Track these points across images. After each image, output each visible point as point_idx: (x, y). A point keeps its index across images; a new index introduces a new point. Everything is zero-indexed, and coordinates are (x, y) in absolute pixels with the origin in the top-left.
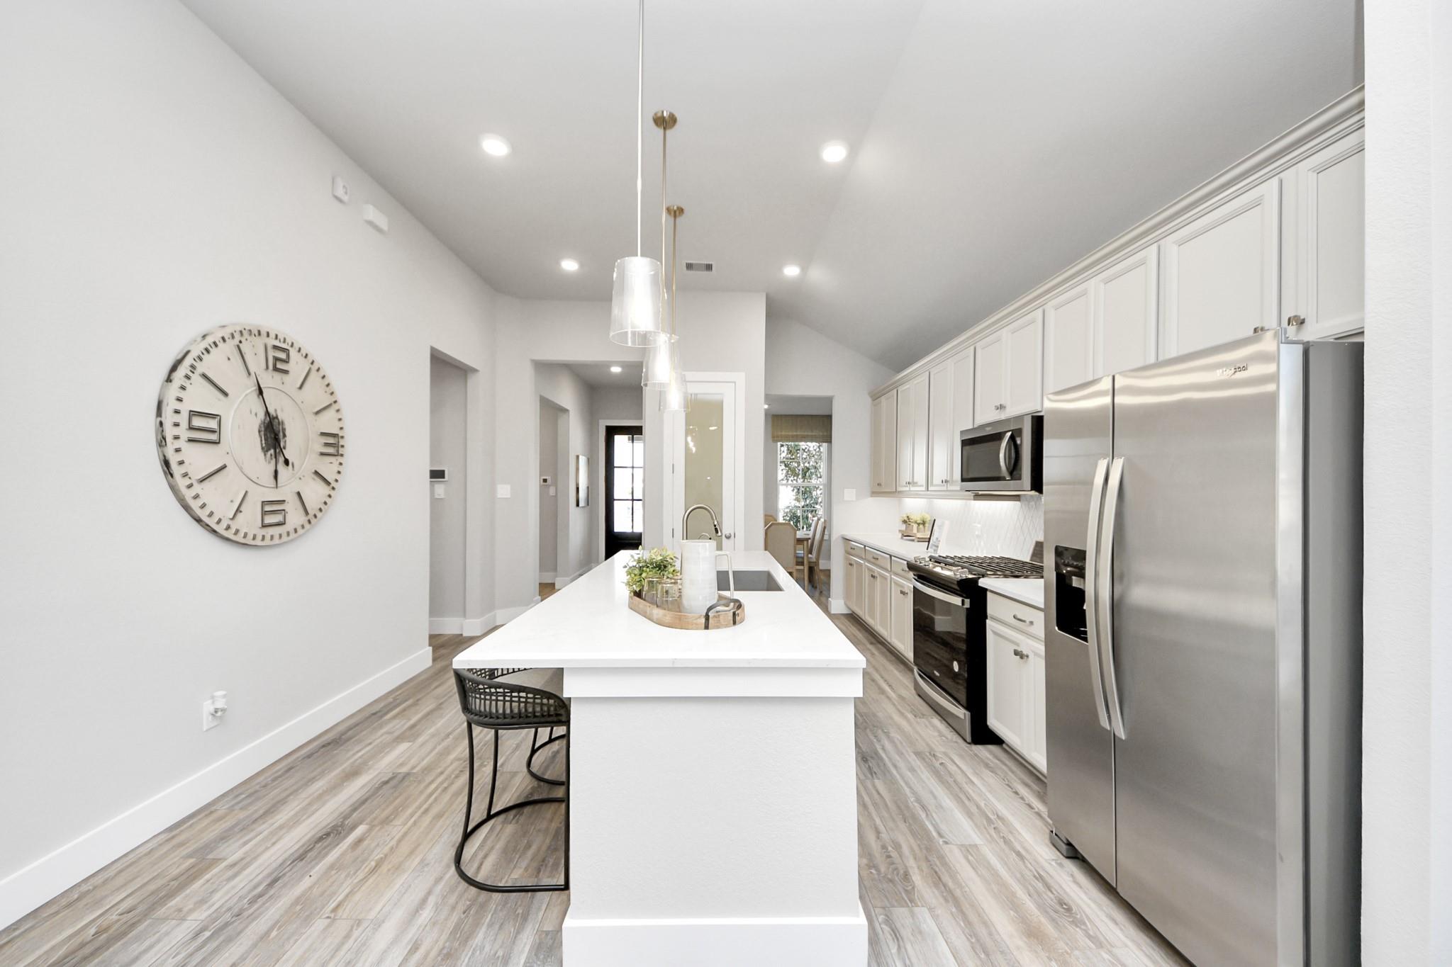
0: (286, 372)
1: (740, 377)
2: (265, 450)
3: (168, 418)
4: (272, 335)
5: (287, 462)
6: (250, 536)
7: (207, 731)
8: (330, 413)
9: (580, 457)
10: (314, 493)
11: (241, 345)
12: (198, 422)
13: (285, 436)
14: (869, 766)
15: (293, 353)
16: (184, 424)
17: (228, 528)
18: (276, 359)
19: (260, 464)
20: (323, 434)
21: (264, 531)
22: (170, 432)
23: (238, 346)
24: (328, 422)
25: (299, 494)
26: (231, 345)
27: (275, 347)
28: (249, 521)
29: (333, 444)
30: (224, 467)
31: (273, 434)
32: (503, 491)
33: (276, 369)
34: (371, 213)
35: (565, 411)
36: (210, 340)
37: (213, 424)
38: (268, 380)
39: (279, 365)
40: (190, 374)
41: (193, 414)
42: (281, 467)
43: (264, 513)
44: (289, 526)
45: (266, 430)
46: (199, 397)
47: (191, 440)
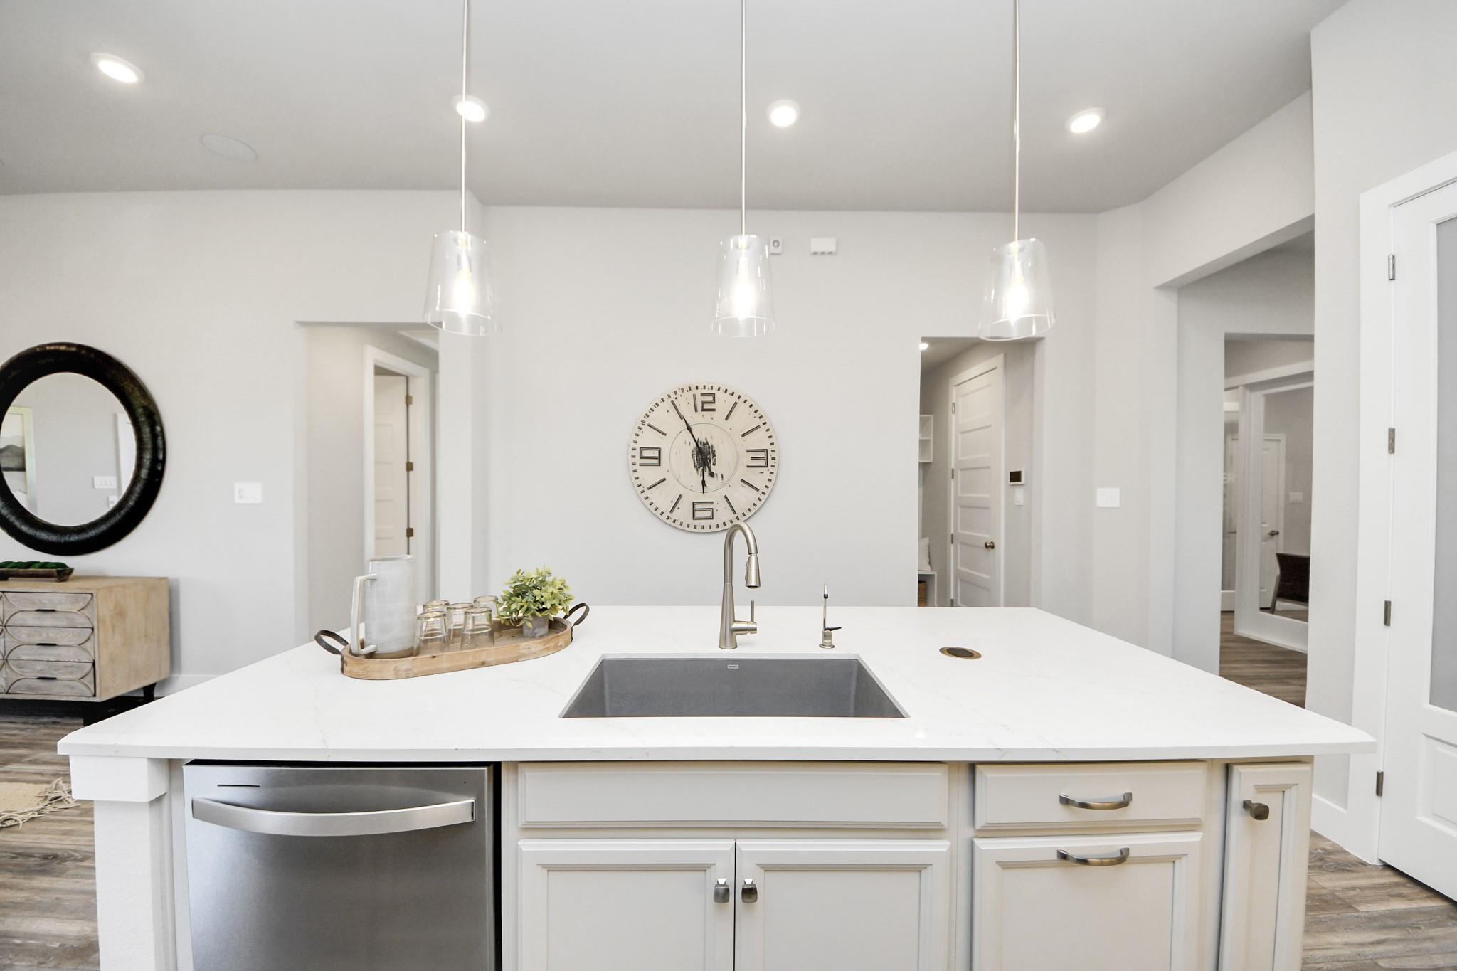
0: (714, 410)
2: (697, 467)
4: (701, 387)
5: (712, 475)
6: (685, 525)
8: (762, 431)
10: (742, 496)
11: (675, 401)
12: (645, 454)
13: (714, 456)
15: (720, 395)
16: (638, 456)
17: (668, 518)
18: (703, 403)
19: (694, 477)
20: (748, 451)
21: (697, 522)
23: (672, 402)
24: (759, 440)
25: (726, 497)
26: (668, 402)
27: (702, 395)
28: (684, 512)
29: (762, 458)
30: (664, 480)
31: (704, 456)
33: (703, 410)
36: (654, 403)
37: (656, 454)
38: (695, 418)
39: (706, 406)
40: (642, 426)
41: (641, 449)
42: (708, 477)
43: (694, 510)
44: (717, 520)
45: (697, 453)
46: (649, 439)
47: (642, 465)
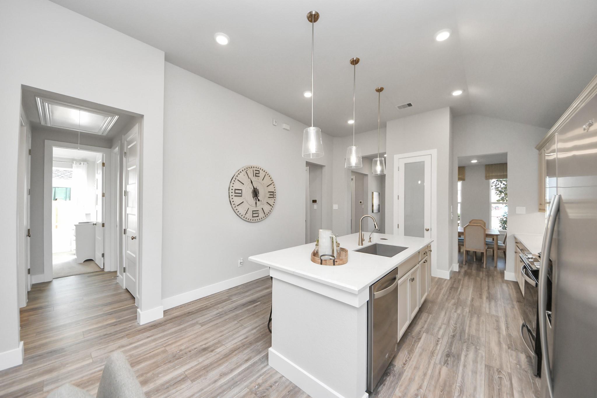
0: (259, 176)
1: (434, 152)
2: (254, 197)
3: (231, 191)
4: (255, 167)
5: (259, 200)
6: (250, 220)
7: (239, 267)
8: (272, 186)
9: (374, 193)
10: (267, 208)
11: (247, 171)
12: (237, 191)
13: (259, 193)
14: (447, 359)
15: (261, 171)
16: (234, 192)
17: (244, 217)
18: (256, 173)
19: (252, 201)
20: (269, 192)
21: (253, 218)
22: (231, 194)
23: (246, 172)
24: (271, 189)
25: (262, 208)
26: (244, 172)
27: (256, 170)
28: (249, 215)
29: (272, 194)
30: (243, 202)
31: (255, 193)
32: (335, 207)
33: (256, 176)
34: (285, 126)
35: (367, 175)
36: (239, 171)
37: (240, 192)
38: (254, 179)
39: (257, 175)
40: (235, 180)
41: (235, 189)
42: (257, 201)
43: (253, 214)
44: (260, 217)
45: (254, 192)
46: (237, 185)
47: (235, 196)
